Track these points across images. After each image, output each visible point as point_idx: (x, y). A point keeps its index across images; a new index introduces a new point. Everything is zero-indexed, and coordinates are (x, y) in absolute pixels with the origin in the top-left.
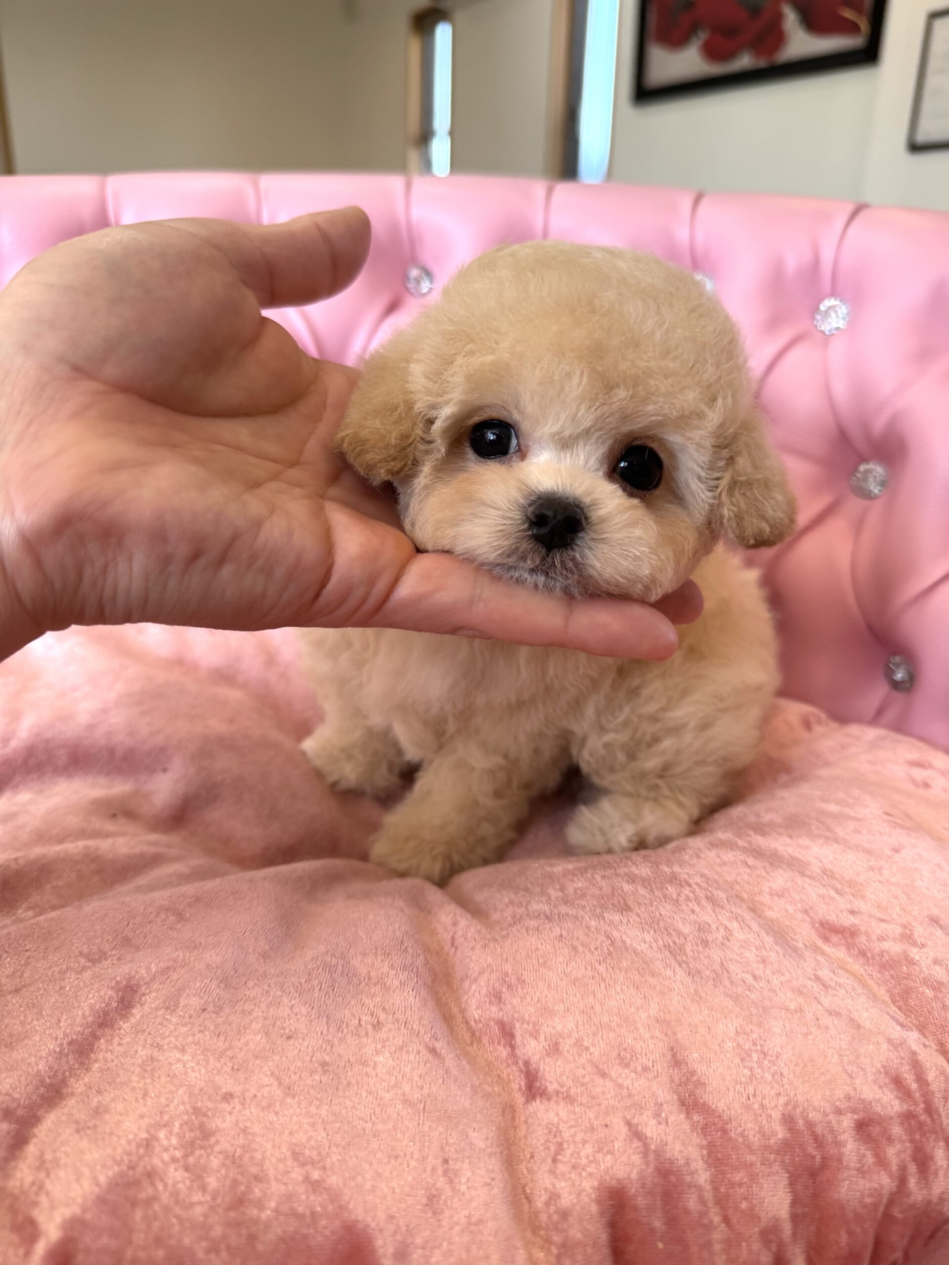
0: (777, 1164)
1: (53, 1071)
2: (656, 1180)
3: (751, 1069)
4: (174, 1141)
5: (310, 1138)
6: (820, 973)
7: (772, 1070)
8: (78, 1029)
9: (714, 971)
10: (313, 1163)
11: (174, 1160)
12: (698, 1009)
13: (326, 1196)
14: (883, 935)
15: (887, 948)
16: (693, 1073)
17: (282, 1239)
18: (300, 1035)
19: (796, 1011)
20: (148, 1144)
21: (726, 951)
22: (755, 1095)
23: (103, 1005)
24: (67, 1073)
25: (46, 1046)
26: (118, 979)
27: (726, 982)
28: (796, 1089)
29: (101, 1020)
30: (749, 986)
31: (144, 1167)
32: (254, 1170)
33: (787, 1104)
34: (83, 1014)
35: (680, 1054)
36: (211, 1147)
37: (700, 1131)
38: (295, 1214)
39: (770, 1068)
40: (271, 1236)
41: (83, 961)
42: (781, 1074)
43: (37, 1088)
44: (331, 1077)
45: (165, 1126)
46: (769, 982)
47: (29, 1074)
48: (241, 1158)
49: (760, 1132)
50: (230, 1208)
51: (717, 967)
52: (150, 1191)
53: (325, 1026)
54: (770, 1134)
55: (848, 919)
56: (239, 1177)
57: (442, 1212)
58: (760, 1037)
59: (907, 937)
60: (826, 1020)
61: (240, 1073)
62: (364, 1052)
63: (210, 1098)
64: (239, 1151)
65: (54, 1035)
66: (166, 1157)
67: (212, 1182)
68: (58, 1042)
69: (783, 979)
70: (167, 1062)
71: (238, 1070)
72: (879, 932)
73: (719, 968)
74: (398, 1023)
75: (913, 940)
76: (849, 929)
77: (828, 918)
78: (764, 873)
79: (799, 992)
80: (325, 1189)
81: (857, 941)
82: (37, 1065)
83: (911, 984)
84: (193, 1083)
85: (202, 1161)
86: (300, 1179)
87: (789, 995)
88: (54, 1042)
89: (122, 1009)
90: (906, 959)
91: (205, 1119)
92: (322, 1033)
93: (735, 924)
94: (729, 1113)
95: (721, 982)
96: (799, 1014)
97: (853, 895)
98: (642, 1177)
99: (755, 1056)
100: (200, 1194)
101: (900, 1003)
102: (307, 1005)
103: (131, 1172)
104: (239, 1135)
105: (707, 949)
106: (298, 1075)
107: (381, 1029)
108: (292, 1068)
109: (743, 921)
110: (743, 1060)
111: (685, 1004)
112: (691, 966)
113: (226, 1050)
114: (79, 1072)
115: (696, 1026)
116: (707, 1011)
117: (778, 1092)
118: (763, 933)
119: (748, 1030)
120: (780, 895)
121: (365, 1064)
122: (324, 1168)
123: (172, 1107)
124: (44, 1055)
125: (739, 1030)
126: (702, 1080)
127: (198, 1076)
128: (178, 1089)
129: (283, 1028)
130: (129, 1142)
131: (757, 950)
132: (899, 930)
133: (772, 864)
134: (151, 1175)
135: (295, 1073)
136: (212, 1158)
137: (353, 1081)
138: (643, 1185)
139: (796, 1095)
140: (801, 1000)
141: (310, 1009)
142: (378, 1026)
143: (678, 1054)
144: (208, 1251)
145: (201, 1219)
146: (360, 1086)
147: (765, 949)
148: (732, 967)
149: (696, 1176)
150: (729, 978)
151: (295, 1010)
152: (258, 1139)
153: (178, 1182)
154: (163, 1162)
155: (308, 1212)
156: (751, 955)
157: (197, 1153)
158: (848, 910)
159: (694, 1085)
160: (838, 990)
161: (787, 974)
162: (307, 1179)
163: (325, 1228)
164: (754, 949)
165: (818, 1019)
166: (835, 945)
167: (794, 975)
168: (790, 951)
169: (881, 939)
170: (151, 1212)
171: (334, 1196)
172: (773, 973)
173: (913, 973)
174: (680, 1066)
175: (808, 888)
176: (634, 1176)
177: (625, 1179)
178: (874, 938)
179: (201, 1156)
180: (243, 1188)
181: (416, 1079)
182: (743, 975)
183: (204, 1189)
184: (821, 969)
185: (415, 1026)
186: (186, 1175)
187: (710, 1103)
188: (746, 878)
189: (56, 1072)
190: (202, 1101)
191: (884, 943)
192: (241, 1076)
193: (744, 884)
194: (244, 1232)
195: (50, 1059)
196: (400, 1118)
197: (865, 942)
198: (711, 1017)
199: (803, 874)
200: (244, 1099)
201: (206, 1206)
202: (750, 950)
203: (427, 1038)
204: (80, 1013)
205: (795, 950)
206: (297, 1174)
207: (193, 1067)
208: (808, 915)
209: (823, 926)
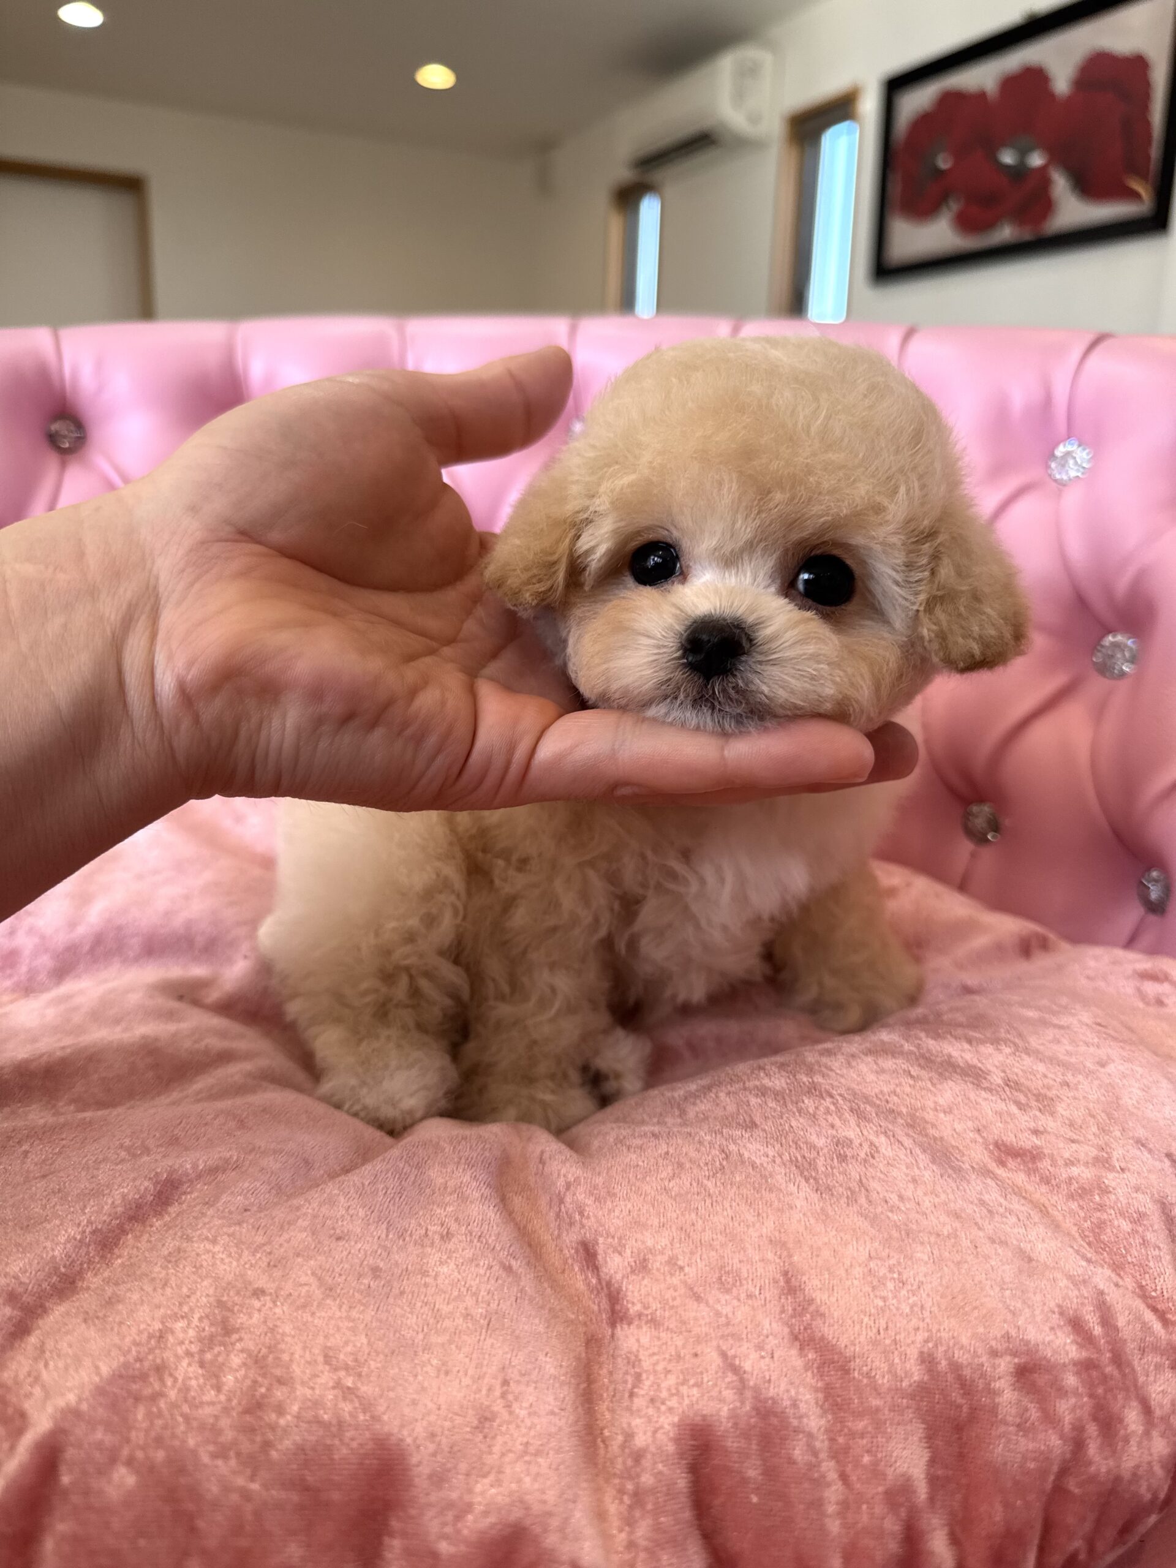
0: (910, 1411)
1: (70, 1260)
2: (753, 1420)
3: (884, 1299)
4: (191, 1333)
5: (346, 1343)
6: (986, 1197)
7: (911, 1301)
8: (105, 1218)
9: (850, 1188)
10: (347, 1368)
11: (188, 1354)
12: (823, 1230)
13: (357, 1405)
14: (1072, 1159)
15: (1076, 1173)
16: (811, 1301)
17: (301, 1449)
18: (352, 1237)
19: (948, 1237)
20: (161, 1336)
21: (869, 1168)
22: (887, 1328)
23: (137, 1196)
24: (85, 1266)
25: (66, 1231)
26: (159, 1170)
27: (862, 1200)
28: (940, 1324)
29: (131, 1213)
30: (893, 1207)
31: (154, 1361)
32: (278, 1372)
33: (926, 1341)
34: (113, 1203)
35: (796, 1279)
36: (233, 1344)
37: (815, 1371)
38: (319, 1422)
39: (909, 1298)
40: (287, 1443)
41: (123, 1154)
42: (922, 1307)
43: (49, 1275)
44: (383, 1283)
45: (182, 1317)
46: (919, 1204)
47: (42, 1258)
48: (265, 1357)
49: (889, 1372)
50: (247, 1411)
51: (854, 1185)
52: (157, 1386)
53: (385, 1231)
54: (903, 1375)
55: (1029, 1140)
56: (260, 1379)
57: (494, 1438)
58: (899, 1263)
59: (1103, 1162)
60: (987, 1248)
61: (275, 1269)
62: (425, 1261)
63: (238, 1293)
64: (264, 1351)
65: (77, 1222)
66: (180, 1351)
67: (229, 1379)
68: (80, 1229)
69: (937, 1200)
70: (194, 1253)
71: (275, 1266)
72: (1067, 1155)
73: (857, 1186)
74: (471, 1235)
75: (1110, 1165)
76: (1031, 1152)
77: (1005, 1139)
78: (929, 1085)
79: (957, 1216)
80: (357, 1397)
81: (1039, 1165)
82: (53, 1250)
83: (1105, 1216)
84: (221, 1276)
85: (220, 1359)
86: (331, 1384)
87: (943, 1218)
88: (75, 1228)
89: (157, 1204)
90: (1100, 1188)
91: (229, 1314)
92: (379, 1238)
93: (883, 1139)
94: (852, 1349)
95: (856, 1201)
96: (953, 1240)
97: (1040, 1110)
98: (734, 1415)
99: (890, 1285)
100: (213, 1393)
101: (1091, 1239)
102: (367, 1208)
103: (138, 1365)
104: (266, 1334)
105: (844, 1164)
106: (344, 1277)
107: (450, 1240)
108: (337, 1270)
109: (894, 1136)
110: (874, 1288)
111: (808, 1224)
112: (821, 1182)
113: (264, 1245)
114: (98, 1266)
115: (819, 1249)
116: (834, 1233)
117: (916, 1326)
118: (918, 1151)
119: (884, 1254)
120: (948, 1111)
121: (425, 1273)
122: (360, 1375)
123: (193, 1299)
124: (62, 1241)
125: (873, 1254)
126: (823, 1309)
127: (228, 1269)
128: (203, 1280)
129: (334, 1228)
130: (140, 1332)
131: (907, 1168)
132: (1094, 1152)
133: (940, 1074)
134: (160, 1369)
135: (340, 1275)
136: (232, 1356)
137: (408, 1290)
138: (736, 1424)
139: (939, 1330)
140: (957, 1225)
141: (369, 1213)
142: (447, 1236)
143: (793, 1279)
144: (214, 1456)
145: (211, 1421)
146: (415, 1295)
147: (919, 1168)
148: (874, 1185)
149: (805, 1420)
150: (867, 1197)
151: (351, 1212)
152: (288, 1339)
153: (190, 1378)
154: (176, 1356)
155: (334, 1422)
156: (899, 1173)
157: (217, 1349)
158: (1030, 1129)
159: (812, 1316)
160: (1006, 1217)
161: (943, 1197)
162: (338, 1385)
163: (353, 1439)
164: (904, 1168)
165: (976, 1247)
166: (1011, 1170)
167: (951, 1196)
168: (950, 1171)
169: (1069, 1163)
170: (155, 1410)
171: (367, 1406)
172: (925, 1194)
173: (1108, 1203)
174: (795, 1294)
175: (983, 1103)
176: (725, 1411)
177: (712, 1416)
178: (1060, 1162)
179: (219, 1353)
180: (263, 1390)
181: (483, 1293)
182: (886, 1194)
183: (218, 1388)
184: (988, 1192)
185: (490, 1241)
186: (200, 1371)
187: (830, 1337)
188: (908, 1089)
189: (73, 1261)
190: (228, 1295)
191: (1074, 1169)
192: (277, 1273)
193: (905, 1096)
194: (258, 1439)
195: (68, 1246)
196: (457, 1331)
197: (1049, 1168)
198: (839, 1239)
199: (978, 1086)
200: (277, 1297)
201: (219, 1407)
202: (899, 1169)
203: (503, 1255)
204: (110, 1201)
205: (958, 1170)
206: (326, 1378)
207: (222, 1259)
208: (980, 1135)
209: (999, 1149)
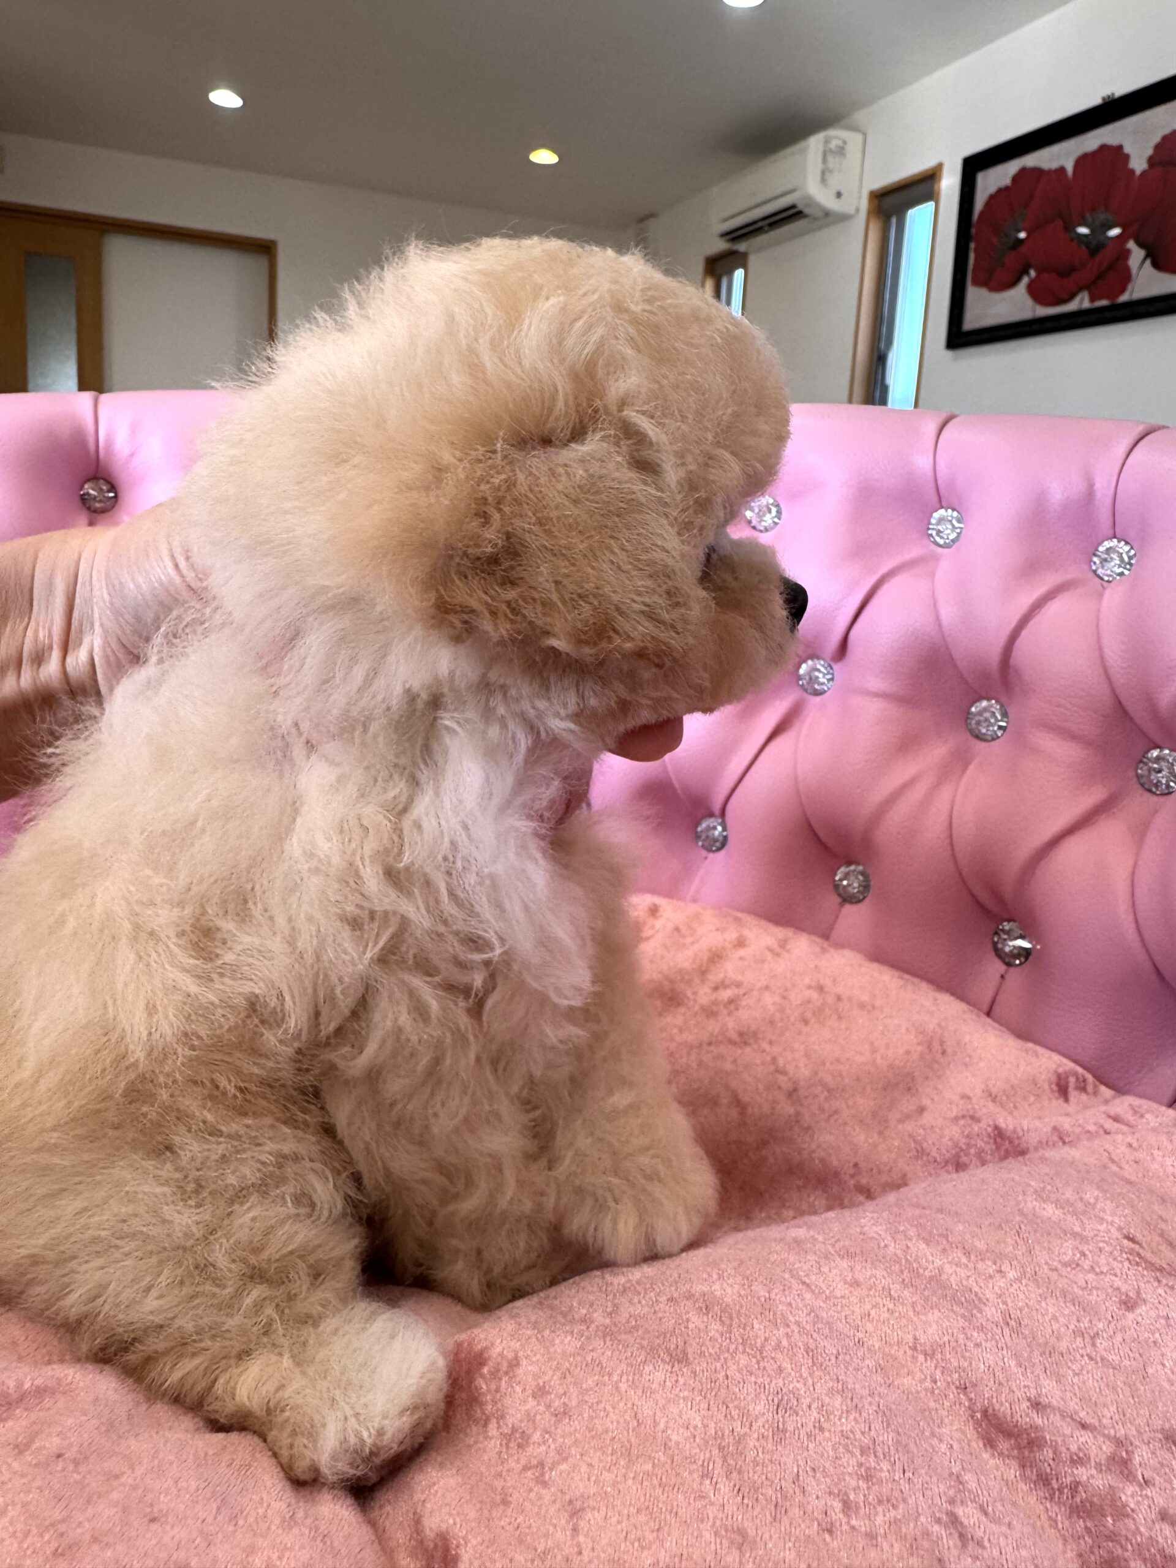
14: (1081, 1455)
15: (1085, 1478)
55: (1027, 1415)
59: (1121, 1465)
72: (1075, 1447)
75: (1130, 1470)
76: (1028, 1434)
77: (997, 1406)
78: (911, 1312)
81: (1038, 1456)
83: (1119, 1551)
90: (1114, 1504)
132: (1108, 1448)
147: (876, 1456)
158: (1029, 1399)
160: (985, 1547)
161: (902, 1507)
166: (1001, 1454)
167: (914, 1510)
169: (1078, 1460)
172: (880, 1502)
173: (1123, 1533)
178: (1065, 1456)
191: (1082, 1469)
197: (1051, 1462)
208: (965, 1394)
209: (989, 1420)
